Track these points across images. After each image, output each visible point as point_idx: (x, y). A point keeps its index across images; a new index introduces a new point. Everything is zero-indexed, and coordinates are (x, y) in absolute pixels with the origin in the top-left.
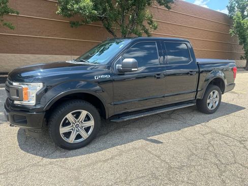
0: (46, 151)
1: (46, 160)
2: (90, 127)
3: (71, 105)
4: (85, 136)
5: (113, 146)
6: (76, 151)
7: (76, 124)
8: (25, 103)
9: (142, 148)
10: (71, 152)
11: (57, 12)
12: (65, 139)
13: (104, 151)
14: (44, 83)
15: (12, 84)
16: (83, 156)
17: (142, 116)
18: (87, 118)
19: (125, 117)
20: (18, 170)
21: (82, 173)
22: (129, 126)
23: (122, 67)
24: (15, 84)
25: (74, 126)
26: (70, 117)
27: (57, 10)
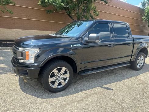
0: (39, 93)
1: (40, 100)
2: (67, 78)
3: (56, 63)
4: (64, 83)
5: (81, 91)
6: (58, 93)
7: (58, 76)
8: (26, 61)
9: (100, 93)
10: (55, 94)
11: (38, 4)
12: (51, 85)
13: (76, 94)
14: (40, 49)
15: (18, 49)
16: (63, 97)
17: (99, 71)
18: (66, 72)
19: (88, 72)
20: (22, 106)
21: (65, 109)
22: (89, 77)
23: (88, 39)
24: (20, 49)
25: (57, 77)
26: (55, 71)
27: (38, 2)
